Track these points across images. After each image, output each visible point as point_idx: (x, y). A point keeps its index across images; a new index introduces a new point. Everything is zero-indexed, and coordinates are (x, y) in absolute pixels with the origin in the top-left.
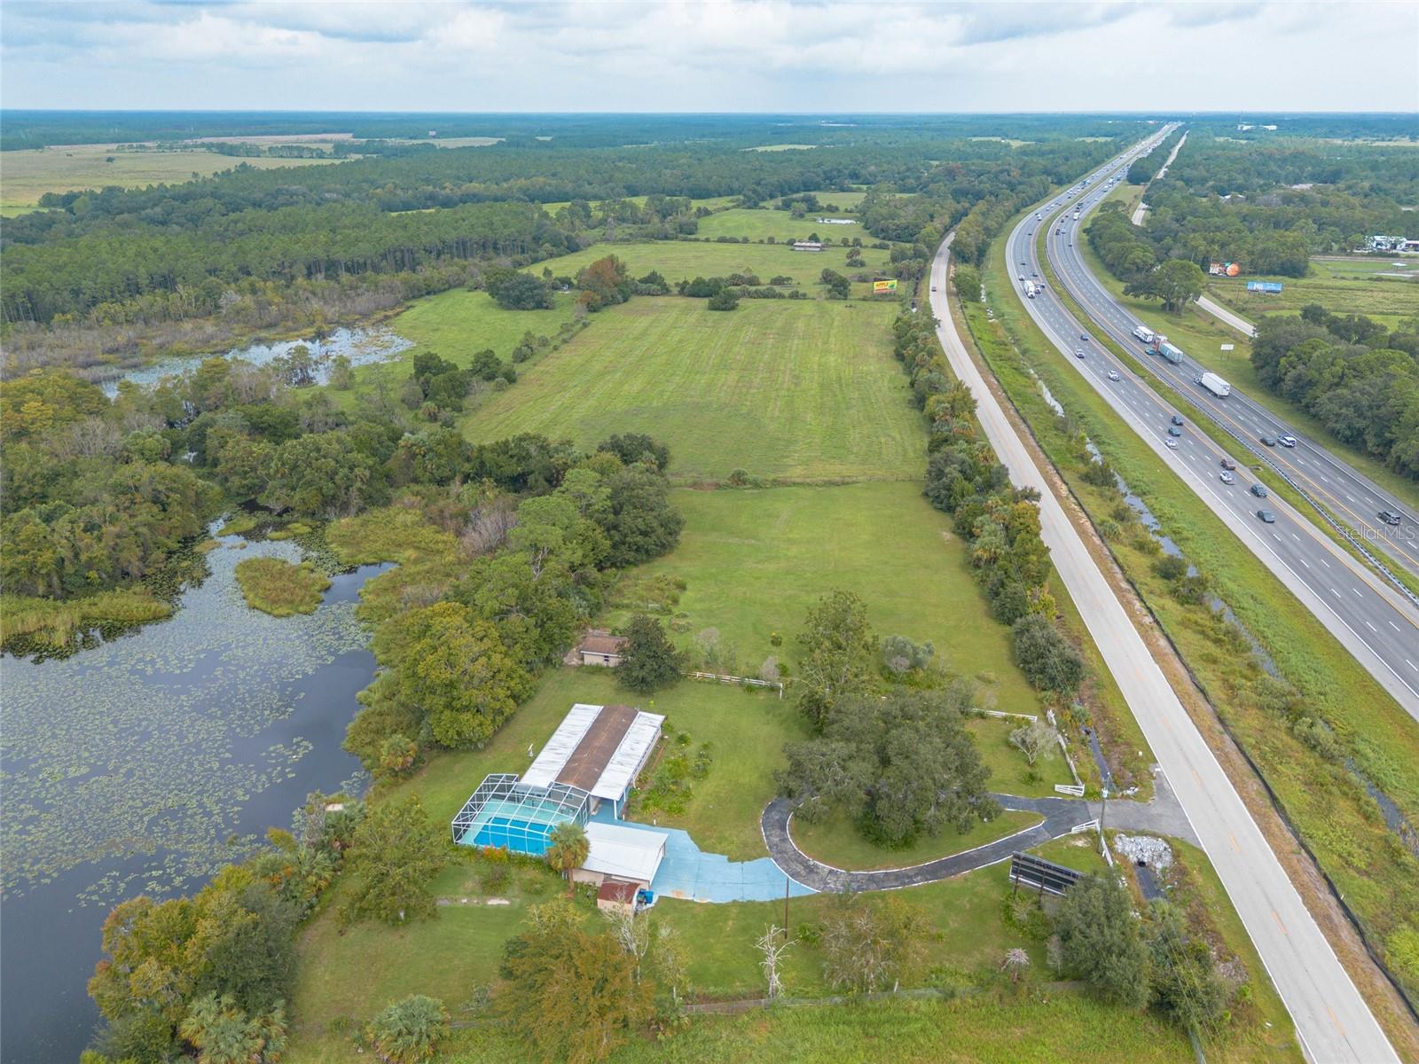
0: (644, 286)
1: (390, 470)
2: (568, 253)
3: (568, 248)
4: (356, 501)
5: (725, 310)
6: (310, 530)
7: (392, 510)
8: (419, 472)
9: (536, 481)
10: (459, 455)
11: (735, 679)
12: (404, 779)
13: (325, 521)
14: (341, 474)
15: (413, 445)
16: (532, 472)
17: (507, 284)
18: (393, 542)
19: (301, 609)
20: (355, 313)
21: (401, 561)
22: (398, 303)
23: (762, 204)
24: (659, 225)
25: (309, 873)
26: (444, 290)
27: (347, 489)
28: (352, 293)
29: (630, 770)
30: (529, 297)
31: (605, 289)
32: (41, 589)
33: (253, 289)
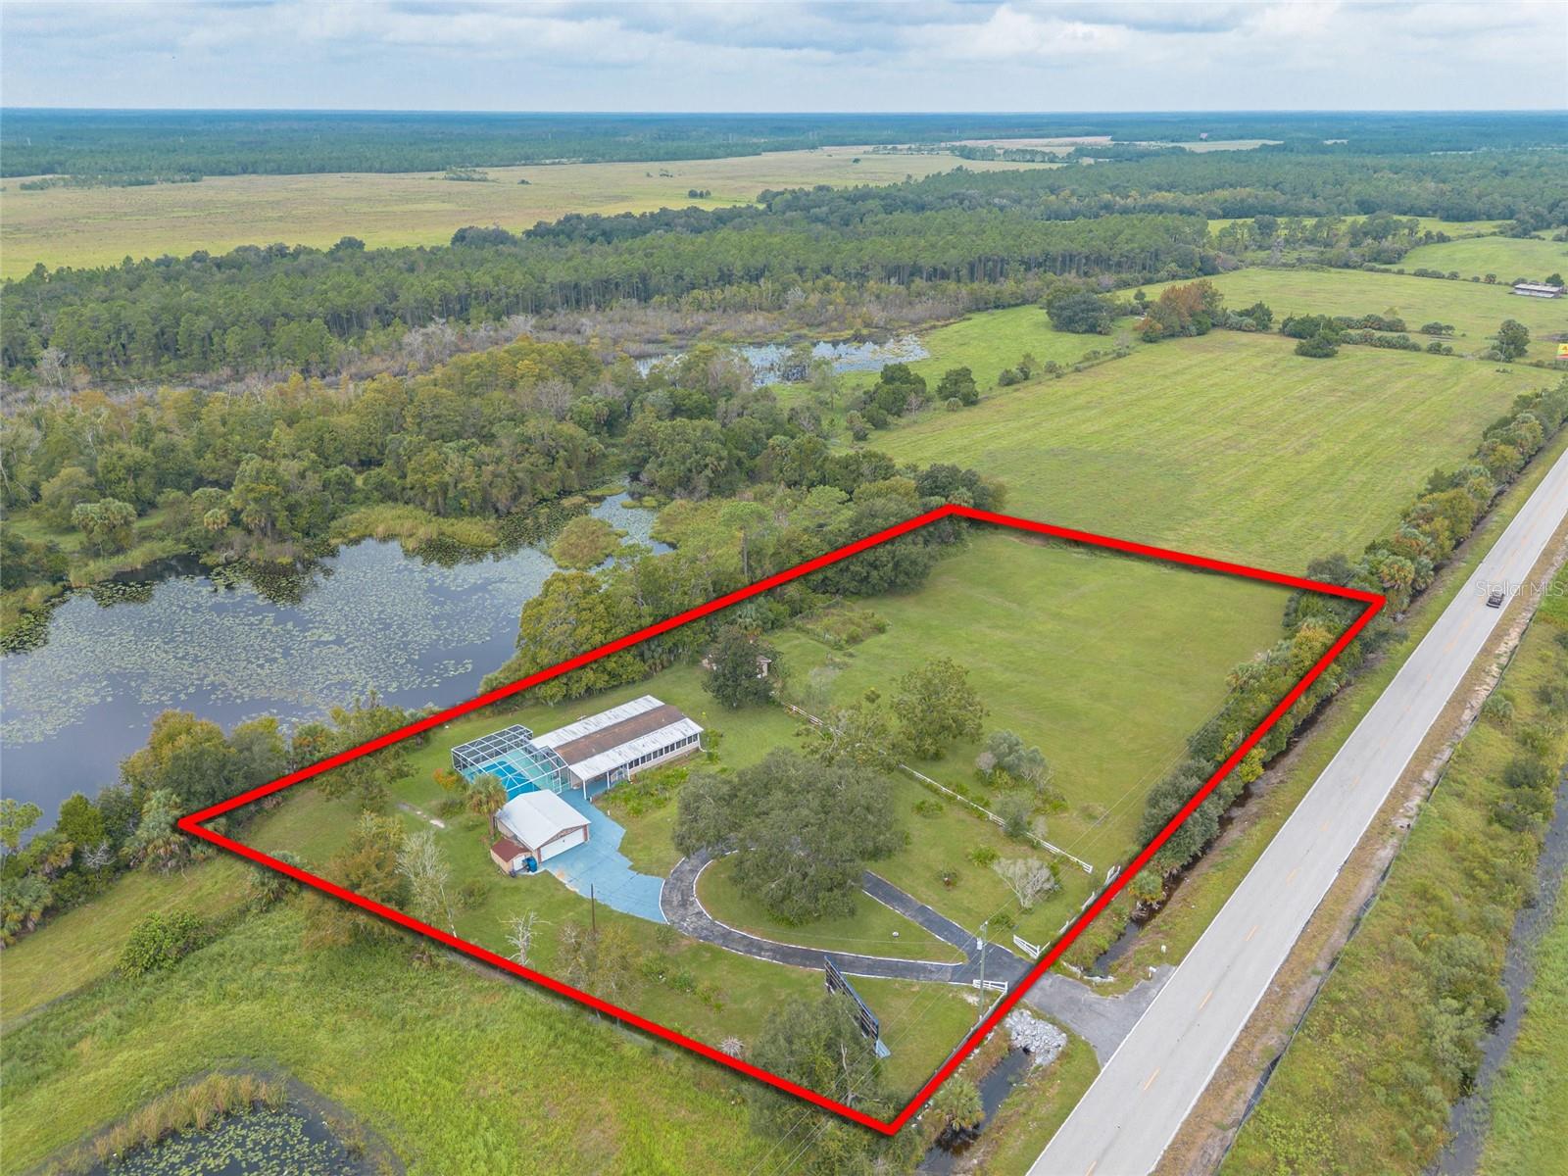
1: (756, 466)
3: (1199, 270)
5: (1315, 356)
11: (821, 723)
14: (692, 459)
17: (1065, 303)
20: (906, 321)
22: (954, 314)
23: (1534, 233)
24: (1344, 249)
27: (698, 474)
29: (621, 761)
30: (1082, 319)
31: (1174, 318)
32: (428, 504)
33: (827, 289)
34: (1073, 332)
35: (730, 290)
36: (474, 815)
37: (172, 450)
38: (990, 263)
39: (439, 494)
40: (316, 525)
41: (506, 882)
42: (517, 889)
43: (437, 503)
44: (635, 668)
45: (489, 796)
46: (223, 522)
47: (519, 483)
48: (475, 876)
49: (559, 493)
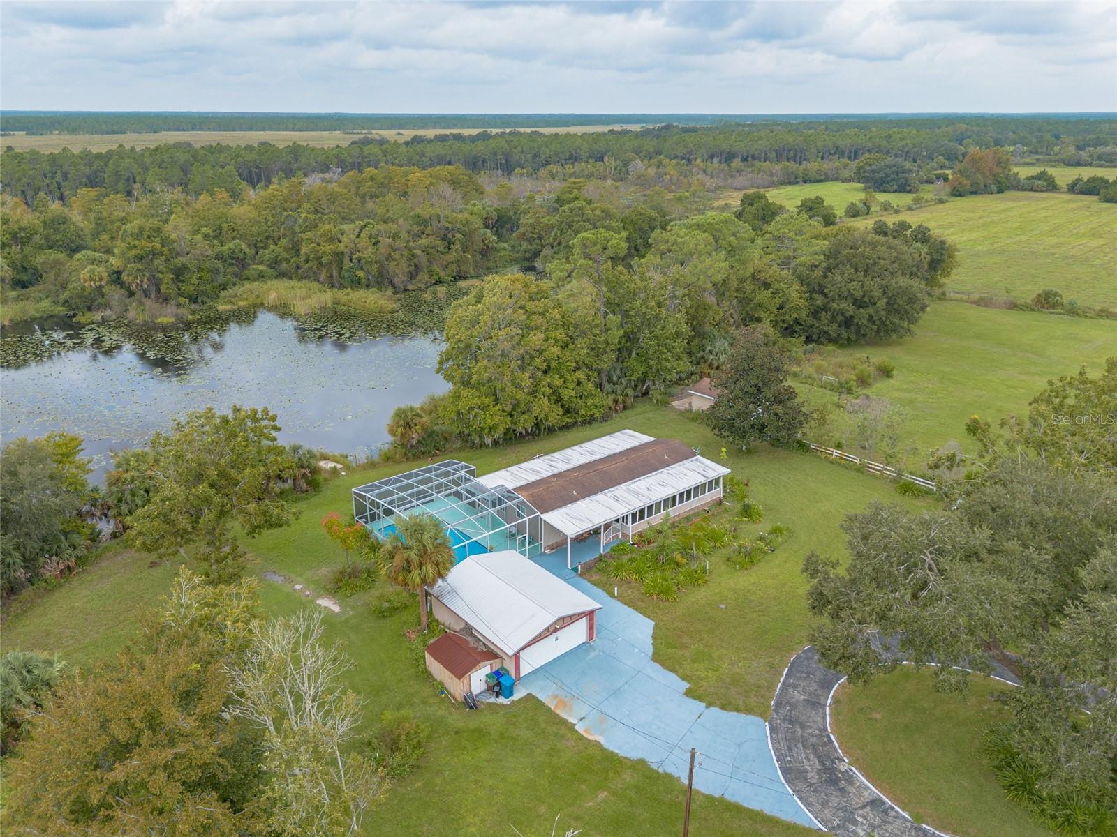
0: (1027, 182)
17: (875, 168)
28: (737, 174)
29: (622, 510)
30: (893, 180)
31: (979, 176)
32: (322, 277)
33: (659, 165)
34: (885, 191)
35: (578, 167)
36: (391, 590)
37: (64, 223)
38: (791, 152)
39: (334, 267)
40: (204, 293)
41: (457, 719)
42: (479, 734)
43: (331, 276)
44: (597, 401)
45: (424, 554)
46: (101, 279)
47: (416, 261)
48: (400, 706)
49: (454, 278)
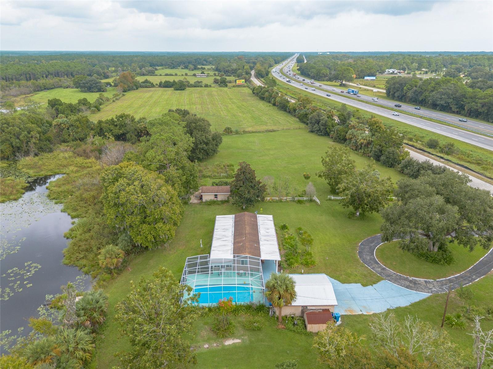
0: (143, 84)
1: (50, 137)
2: (104, 79)
3: (104, 77)
4: (33, 149)
5: (181, 90)
6: (8, 165)
7: (55, 153)
8: (66, 137)
9: (131, 136)
10: (87, 127)
11: (289, 198)
12: (118, 274)
13: (15, 161)
14: (23, 135)
15: (61, 124)
16: (128, 132)
17: (84, 82)
18: (61, 165)
19: (11, 197)
21: (67, 172)
22: (30, 93)
23: (176, 67)
24: (140, 71)
25: (76, 348)
26: (52, 88)
27: (27, 143)
28: (8, 88)
30: (94, 87)
